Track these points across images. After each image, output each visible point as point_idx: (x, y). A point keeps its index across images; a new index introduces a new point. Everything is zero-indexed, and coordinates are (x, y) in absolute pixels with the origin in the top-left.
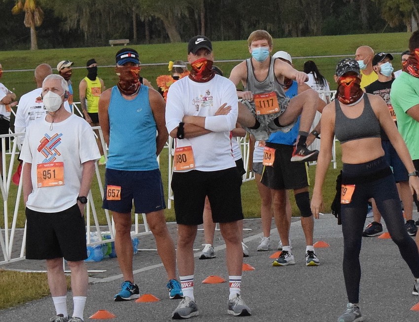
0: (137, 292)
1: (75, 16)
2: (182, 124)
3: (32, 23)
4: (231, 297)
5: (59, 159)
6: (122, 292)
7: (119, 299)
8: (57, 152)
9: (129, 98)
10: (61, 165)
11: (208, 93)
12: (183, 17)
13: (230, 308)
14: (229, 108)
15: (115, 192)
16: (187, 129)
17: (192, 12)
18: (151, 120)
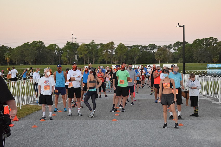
0: (58, 110)
1: (15, 60)
2: (70, 79)
3: (8, 61)
4: (78, 112)
5: (49, 85)
6: (55, 110)
7: (55, 111)
8: (48, 84)
9: (60, 73)
10: (49, 86)
11: (76, 73)
12: (32, 61)
13: (78, 114)
14: (80, 76)
15: (57, 91)
16: (71, 80)
17: (33, 61)
18: (64, 77)
